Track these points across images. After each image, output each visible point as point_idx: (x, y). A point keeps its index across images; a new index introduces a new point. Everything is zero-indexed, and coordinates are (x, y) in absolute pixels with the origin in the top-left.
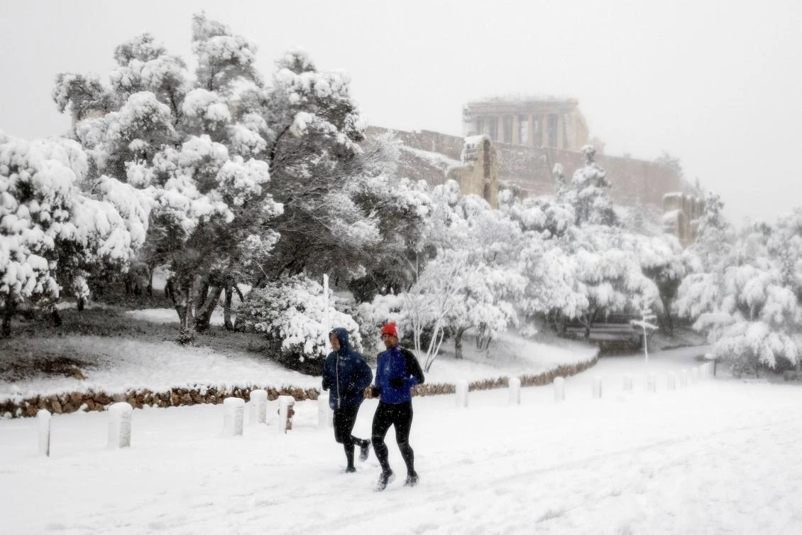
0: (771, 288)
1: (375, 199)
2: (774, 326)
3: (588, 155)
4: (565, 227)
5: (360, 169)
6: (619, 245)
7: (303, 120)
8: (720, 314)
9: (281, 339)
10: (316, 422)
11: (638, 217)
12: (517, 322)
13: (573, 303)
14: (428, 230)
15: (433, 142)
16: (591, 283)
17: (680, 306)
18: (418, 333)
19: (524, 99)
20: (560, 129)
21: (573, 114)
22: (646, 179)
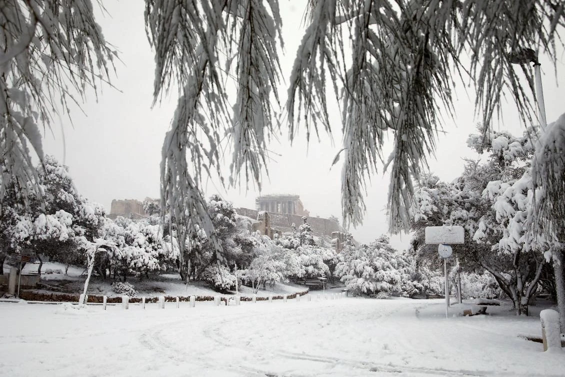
0: (366, 267)
1: (240, 240)
2: (366, 279)
3: (304, 220)
4: (297, 247)
5: (236, 231)
6: (315, 252)
7: (219, 216)
8: (349, 276)
9: (214, 283)
10: (235, 304)
11: (322, 241)
12: (283, 278)
13: (300, 272)
14: (256, 249)
15: (245, 212)
16: (307, 266)
17: (336, 273)
18: (253, 282)
19: (279, 196)
20: (292, 207)
21: (297, 201)
22: (325, 226)
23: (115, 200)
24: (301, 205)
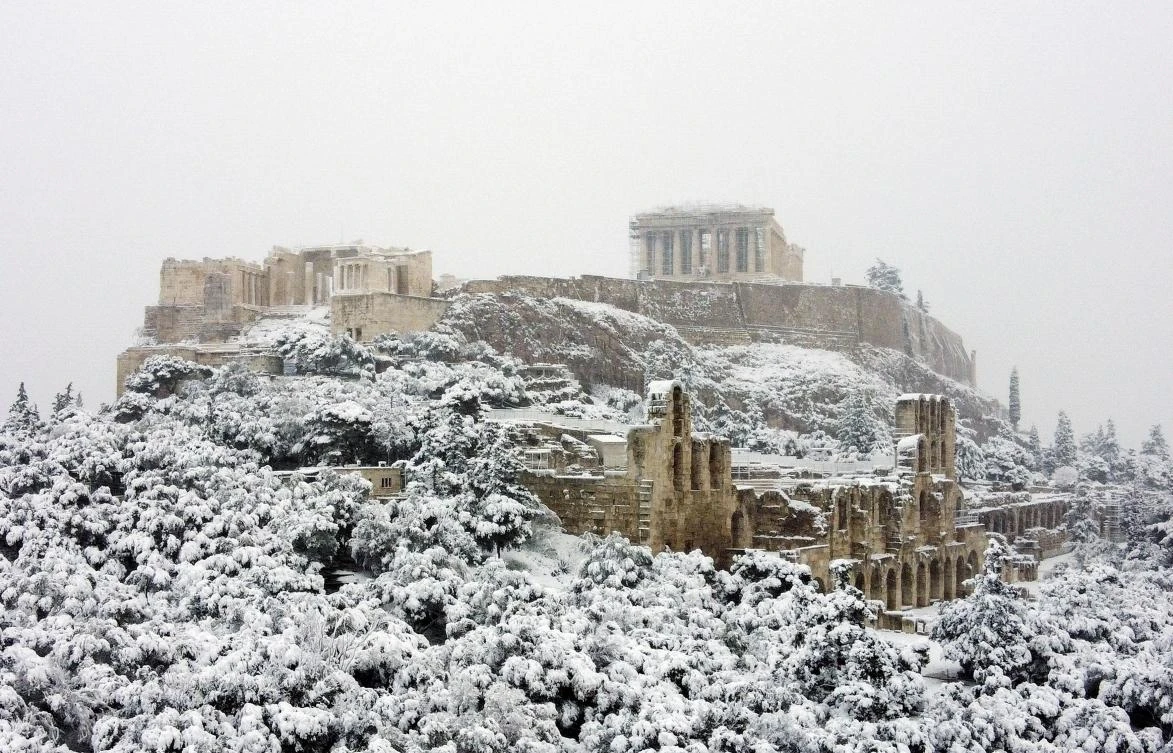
15: (596, 289)
19: (706, 209)
20: (751, 246)
21: (768, 228)
22: (859, 311)
23: (170, 260)
24: (778, 237)
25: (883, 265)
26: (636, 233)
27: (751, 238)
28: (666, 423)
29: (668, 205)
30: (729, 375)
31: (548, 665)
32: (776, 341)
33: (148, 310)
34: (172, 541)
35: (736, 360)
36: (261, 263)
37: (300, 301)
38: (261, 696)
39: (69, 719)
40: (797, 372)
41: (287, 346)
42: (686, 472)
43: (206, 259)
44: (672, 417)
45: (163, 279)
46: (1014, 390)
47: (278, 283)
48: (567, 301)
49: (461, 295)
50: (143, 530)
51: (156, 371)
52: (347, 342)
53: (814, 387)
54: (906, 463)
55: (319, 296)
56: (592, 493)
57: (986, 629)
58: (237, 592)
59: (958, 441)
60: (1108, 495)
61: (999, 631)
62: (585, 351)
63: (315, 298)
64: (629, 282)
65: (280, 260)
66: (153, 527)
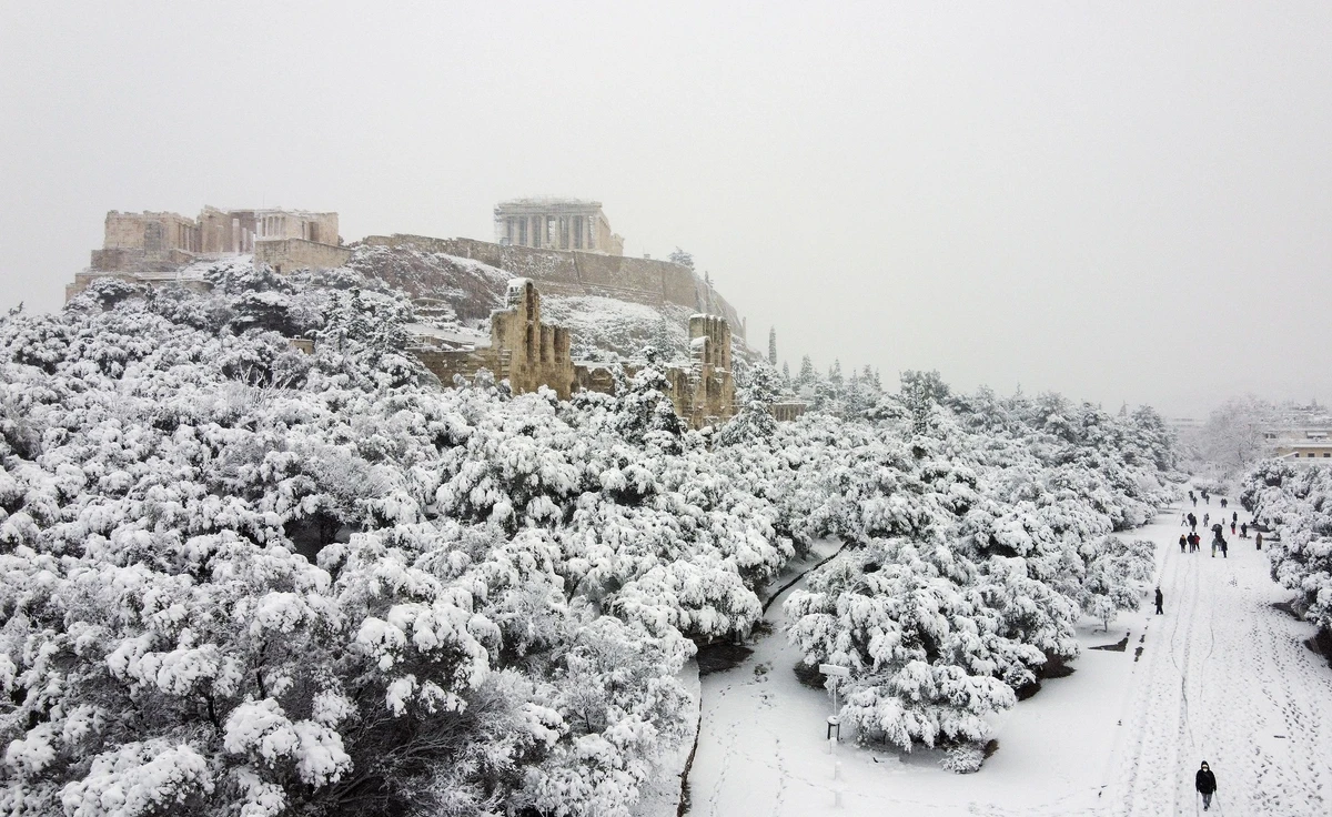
15: (468, 248)
19: (552, 201)
20: (585, 230)
21: (597, 216)
22: (663, 278)
23: (113, 213)
24: (604, 224)
25: (681, 252)
26: (499, 217)
27: (585, 224)
28: (522, 309)
29: (522, 198)
30: (569, 317)
31: (429, 418)
32: (604, 295)
33: (94, 252)
34: (116, 366)
35: (574, 307)
36: (194, 218)
37: (229, 248)
38: (194, 420)
39: (20, 438)
40: (619, 316)
41: (218, 275)
42: (537, 348)
43: (145, 212)
44: (526, 305)
45: (108, 227)
46: (772, 342)
47: (210, 234)
48: (445, 256)
49: (362, 246)
50: (90, 358)
51: (102, 289)
52: (269, 272)
53: (631, 327)
54: (697, 356)
55: (245, 246)
56: (465, 362)
57: (751, 425)
58: (173, 384)
59: (733, 360)
60: (836, 405)
61: (762, 427)
62: (460, 293)
63: (241, 250)
64: (494, 245)
65: (210, 217)
66: (98, 356)
